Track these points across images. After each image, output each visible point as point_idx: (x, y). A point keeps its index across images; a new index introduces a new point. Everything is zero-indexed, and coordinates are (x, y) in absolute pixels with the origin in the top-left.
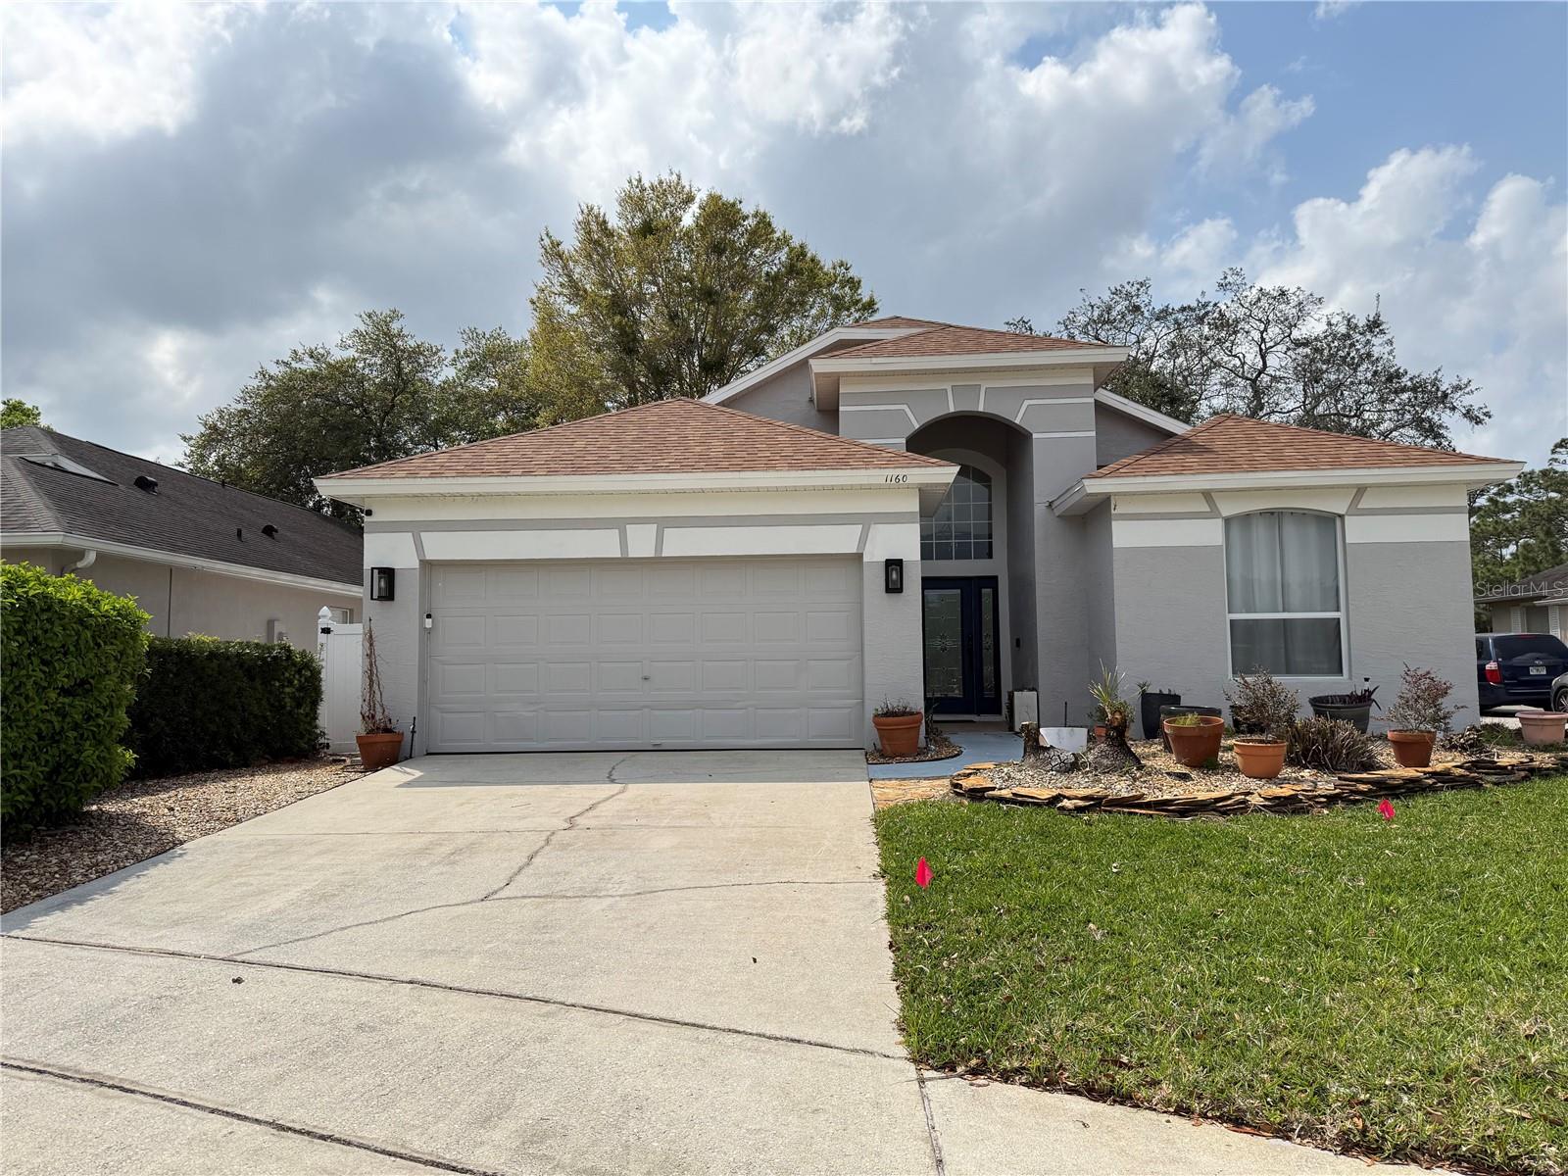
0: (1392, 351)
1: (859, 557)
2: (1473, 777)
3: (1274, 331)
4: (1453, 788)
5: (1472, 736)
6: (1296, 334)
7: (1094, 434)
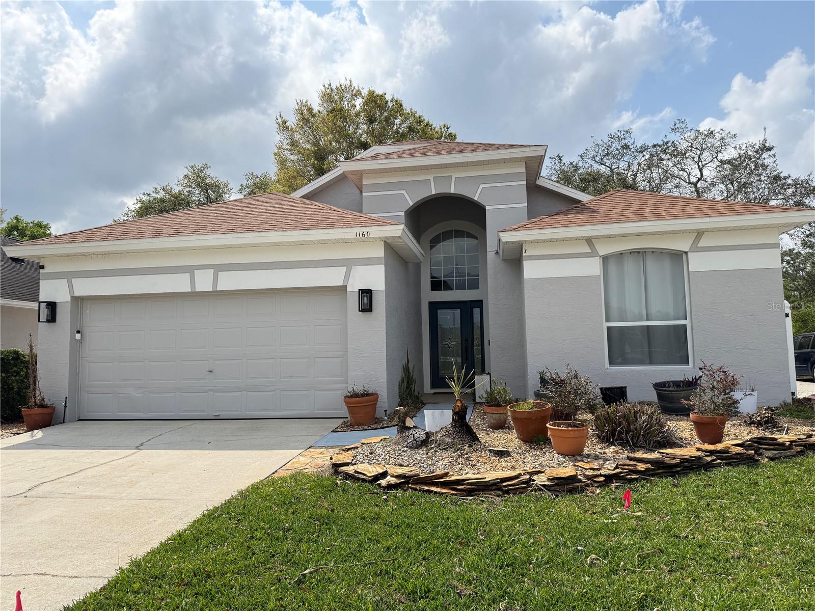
0: (775, 161)
1: (344, 288)
2: (749, 455)
3: (706, 155)
4: (729, 464)
5: (767, 415)
6: (720, 156)
7: (526, 205)
